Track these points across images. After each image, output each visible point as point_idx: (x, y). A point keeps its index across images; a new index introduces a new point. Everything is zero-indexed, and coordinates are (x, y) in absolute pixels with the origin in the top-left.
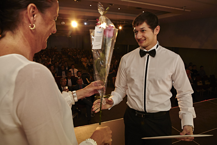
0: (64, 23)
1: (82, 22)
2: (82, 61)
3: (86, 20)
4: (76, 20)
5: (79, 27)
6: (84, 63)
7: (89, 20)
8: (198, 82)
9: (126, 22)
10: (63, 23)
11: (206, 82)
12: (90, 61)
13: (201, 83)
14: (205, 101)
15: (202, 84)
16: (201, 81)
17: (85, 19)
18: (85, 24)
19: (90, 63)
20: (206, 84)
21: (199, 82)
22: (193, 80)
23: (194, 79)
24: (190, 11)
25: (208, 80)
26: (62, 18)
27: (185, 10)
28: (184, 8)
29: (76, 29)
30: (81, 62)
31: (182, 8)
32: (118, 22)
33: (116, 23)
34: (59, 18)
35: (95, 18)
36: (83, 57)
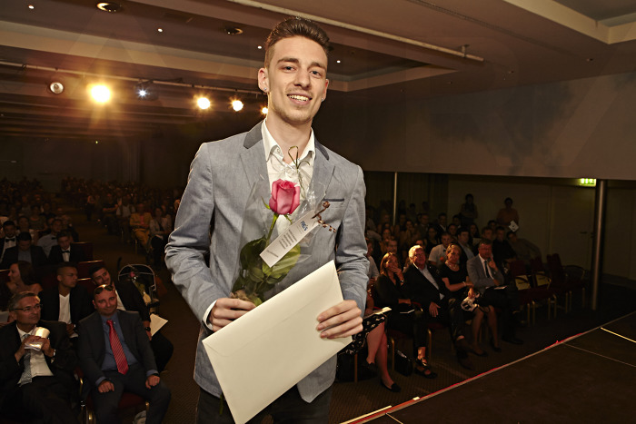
0: (61, 87)
1: (129, 87)
2: (131, 223)
3: (144, 81)
4: (108, 80)
6: (140, 233)
7: (155, 82)
8: (517, 281)
10: (56, 88)
11: (538, 277)
12: (160, 225)
13: (525, 281)
14: (557, 344)
15: (529, 284)
16: (525, 277)
17: (141, 78)
18: (143, 93)
19: (161, 229)
20: (540, 283)
21: (520, 281)
22: (502, 271)
23: (506, 270)
24: (482, 60)
25: (543, 272)
26: (53, 69)
27: (468, 56)
28: (464, 49)
30: (131, 228)
31: (459, 49)
32: (256, 93)
33: (249, 94)
34: (39, 68)
35: (180, 76)
36: (137, 211)
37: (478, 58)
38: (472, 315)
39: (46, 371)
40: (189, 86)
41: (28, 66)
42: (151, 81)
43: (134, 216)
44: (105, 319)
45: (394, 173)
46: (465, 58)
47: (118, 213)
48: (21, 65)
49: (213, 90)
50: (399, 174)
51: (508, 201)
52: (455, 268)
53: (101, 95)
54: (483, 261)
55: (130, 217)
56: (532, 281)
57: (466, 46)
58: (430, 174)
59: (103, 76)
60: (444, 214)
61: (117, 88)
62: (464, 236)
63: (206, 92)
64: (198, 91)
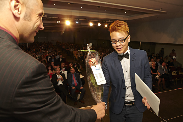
0: (59, 22)
1: (74, 21)
3: (77, 19)
4: (69, 20)
5: (71, 25)
6: (75, 55)
8: (172, 73)
9: (110, 21)
10: (58, 22)
11: (179, 72)
12: (80, 54)
14: (179, 89)
15: (176, 74)
16: (175, 72)
17: (76, 19)
18: (77, 22)
19: (80, 55)
20: (180, 73)
22: (168, 69)
24: (166, 12)
25: (181, 71)
26: (58, 18)
27: (162, 11)
28: (160, 9)
29: (69, 26)
30: (73, 54)
32: (104, 21)
33: (102, 22)
34: (55, 18)
35: (85, 18)
36: (74, 50)
37: (165, 12)
38: (158, 80)
39: (62, 84)
40: (88, 20)
41: (53, 17)
42: (79, 19)
43: (74, 51)
44: (72, 74)
45: (140, 42)
46: (161, 12)
47: (70, 50)
48: (51, 17)
49: (93, 21)
50: (141, 42)
51: (173, 51)
52: (154, 68)
53: (68, 23)
54: (163, 67)
55: (73, 51)
56: (177, 73)
57: (161, 9)
58: (151, 43)
59: (68, 19)
60: (154, 53)
61: (71, 22)
62: (158, 60)
63: (92, 22)
64: (90, 21)
